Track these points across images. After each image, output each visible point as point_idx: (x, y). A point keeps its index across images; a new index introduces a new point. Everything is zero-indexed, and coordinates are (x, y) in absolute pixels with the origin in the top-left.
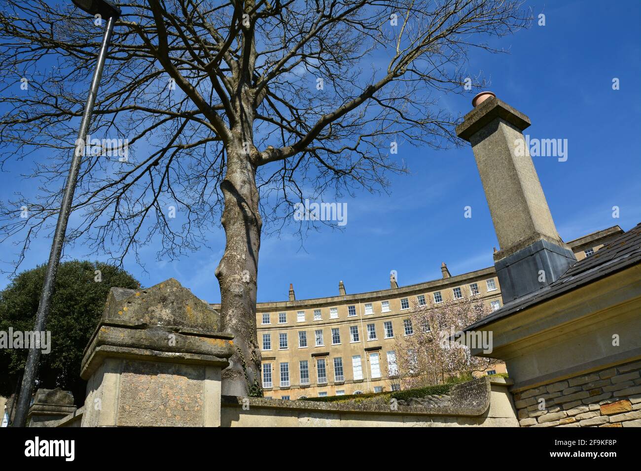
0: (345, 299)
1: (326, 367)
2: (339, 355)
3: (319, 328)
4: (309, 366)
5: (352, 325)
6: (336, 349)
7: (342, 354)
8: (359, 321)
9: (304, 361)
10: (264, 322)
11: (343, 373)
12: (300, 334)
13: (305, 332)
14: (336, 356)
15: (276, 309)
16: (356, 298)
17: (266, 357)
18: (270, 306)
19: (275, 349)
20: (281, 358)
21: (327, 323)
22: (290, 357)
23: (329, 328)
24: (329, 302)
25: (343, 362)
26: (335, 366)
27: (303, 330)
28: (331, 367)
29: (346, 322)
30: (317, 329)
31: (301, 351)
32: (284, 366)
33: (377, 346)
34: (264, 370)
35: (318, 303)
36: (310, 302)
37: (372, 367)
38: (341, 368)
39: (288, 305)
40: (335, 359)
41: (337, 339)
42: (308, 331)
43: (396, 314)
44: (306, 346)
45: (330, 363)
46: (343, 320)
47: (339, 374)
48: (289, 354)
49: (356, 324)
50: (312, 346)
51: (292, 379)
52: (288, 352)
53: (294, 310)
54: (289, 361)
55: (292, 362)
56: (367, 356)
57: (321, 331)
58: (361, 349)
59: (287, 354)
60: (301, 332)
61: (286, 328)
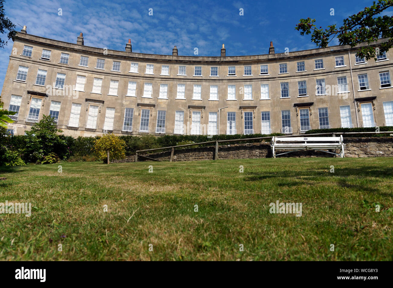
0: (332, 50)
1: (310, 117)
2: (325, 106)
3: (303, 79)
4: (291, 115)
5: (340, 75)
6: (321, 99)
7: (328, 104)
8: (348, 71)
9: (286, 111)
10: (245, 74)
11: (329, 123)
12: (282, 85)
13: (287, 83)
14: (321, 106)
15: (258, 62)
16: (345, 48)
18: (252, 58)
19: (257, 99)
20: (262, 107)
21: (312, 74)
22: (272, 106)
23: (314, 79)
24: (313, 53)
25: (329, 112)
26: (320, 116)
27: (286, 81)
28: (316, 117)
29: (333, 73)
30: (300, 80)
31: (283, 101)
32: (266, 115)
33: (371, 96)
34: (246, 118)
35: (301, 55)
36: (293, 54)
37: (364, 118)
38: (327, 118)
39: (270, 58)
40: (320, 109)
42: (291, 82)
44: (288, 96)
45: (315, 113)
46: (330, 71)
47: (324, 124)
48: (271, 104)
49: (345, 75)
50: (294, 96)
51: (273, 127)
52: (269, 102)
53: (276, 62)
54: (271, 110)
55: (274, 111)
56: (357, 106)
57: (305, 82)
58: (351, 100)
59: (268, 104)
60: (283, 83)
61: (267, 80)
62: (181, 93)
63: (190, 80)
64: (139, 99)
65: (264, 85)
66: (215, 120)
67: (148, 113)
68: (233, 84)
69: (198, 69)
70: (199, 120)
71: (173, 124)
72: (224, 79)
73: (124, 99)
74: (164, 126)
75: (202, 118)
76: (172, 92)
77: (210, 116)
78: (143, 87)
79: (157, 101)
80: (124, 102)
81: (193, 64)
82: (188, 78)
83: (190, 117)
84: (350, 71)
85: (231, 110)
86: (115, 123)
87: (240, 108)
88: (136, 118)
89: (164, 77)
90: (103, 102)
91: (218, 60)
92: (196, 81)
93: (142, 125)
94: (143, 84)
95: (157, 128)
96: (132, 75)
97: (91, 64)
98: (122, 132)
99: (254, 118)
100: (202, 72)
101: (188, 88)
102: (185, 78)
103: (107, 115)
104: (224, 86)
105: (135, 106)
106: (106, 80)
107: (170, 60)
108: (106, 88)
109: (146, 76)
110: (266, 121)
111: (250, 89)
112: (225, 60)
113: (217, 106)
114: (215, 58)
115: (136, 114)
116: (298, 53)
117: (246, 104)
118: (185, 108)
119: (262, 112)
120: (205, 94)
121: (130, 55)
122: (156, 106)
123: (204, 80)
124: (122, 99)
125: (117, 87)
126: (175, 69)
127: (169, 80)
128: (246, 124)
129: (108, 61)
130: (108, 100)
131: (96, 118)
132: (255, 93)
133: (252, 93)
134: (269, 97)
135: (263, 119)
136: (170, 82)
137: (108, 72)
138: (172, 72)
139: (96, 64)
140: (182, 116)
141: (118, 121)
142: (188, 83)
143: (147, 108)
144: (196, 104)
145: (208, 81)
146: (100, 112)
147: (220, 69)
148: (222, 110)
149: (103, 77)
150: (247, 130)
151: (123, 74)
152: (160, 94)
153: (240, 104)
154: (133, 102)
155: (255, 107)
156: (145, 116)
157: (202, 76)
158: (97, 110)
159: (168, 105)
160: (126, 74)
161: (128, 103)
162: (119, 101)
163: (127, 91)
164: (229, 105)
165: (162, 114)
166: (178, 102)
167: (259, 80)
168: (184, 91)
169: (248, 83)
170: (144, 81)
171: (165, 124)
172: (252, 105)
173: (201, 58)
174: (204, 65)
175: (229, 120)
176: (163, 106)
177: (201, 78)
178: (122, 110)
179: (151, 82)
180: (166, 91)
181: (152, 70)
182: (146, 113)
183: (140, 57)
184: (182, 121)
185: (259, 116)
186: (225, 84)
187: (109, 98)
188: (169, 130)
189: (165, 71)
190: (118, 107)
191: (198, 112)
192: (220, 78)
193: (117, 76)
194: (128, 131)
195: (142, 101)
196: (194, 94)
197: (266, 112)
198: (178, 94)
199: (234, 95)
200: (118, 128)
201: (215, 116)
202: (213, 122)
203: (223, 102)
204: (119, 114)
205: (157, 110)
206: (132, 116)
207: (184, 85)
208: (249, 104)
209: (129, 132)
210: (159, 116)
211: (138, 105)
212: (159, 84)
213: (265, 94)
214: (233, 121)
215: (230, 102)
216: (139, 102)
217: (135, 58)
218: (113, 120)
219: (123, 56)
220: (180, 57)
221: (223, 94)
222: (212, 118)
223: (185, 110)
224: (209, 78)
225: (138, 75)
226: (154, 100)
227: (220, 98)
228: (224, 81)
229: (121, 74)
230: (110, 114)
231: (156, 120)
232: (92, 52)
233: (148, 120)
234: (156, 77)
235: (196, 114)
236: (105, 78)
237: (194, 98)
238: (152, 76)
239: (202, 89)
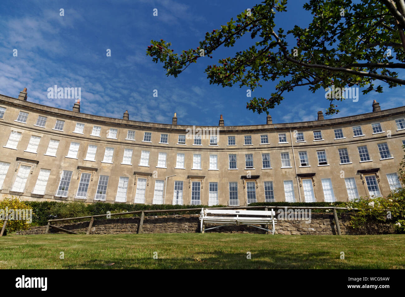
1: (256, 190)
2: (270, 179)
3: (250, 153)
4: (238, 187)
5: (283, 151)
6: (267, 172)
7: (273, 178)
8: (290, 148)
9: (233, 183)
10: (195, 143)
11: (274, 197)
12: (230, 157)
13: (235, 155)
14: (267, 179)
16: (287, 127)
17: (196, 175)
19: (205, 169)
20: (211, 177)
21: (258, 148)
22: (219, 177)
23: (260, 153)
24: (258, 129)
25: (274, 186)
26: (266, 189)
27: (234, 153)
28: (262, 190)
29: (277, 148)
30: (247, 153)
31: (231, 173)
32: (213, 185)
33: (311, 172)
34: (193, 188)
35: (248, 129)
36: (241, 128)
37: (305, 193)
38: (272, 192)
40: (265, 183)
41: (266, 164)
42: (238, 155)
43: (330, 142)
44: (235, 168)
45: (261, 186)
46: (274, 146)
47: (270, 198)
48: (219, 174)
49: (287, 151)
50: (242, 168)
51: (221, 199)
52: (218, 172)
53: (225, 134)
54: (219, 181)
55: (221, 182)
56: (299, 181)
57: (251, 155)
58: (293, 175)
59: (216, 175)
60: (231, 154)
61: (216, 150)
62: (127, 159)
63: (138, 146)
64: (80, 162)
65: (213, 155)
66: (162, 189)
67: (89, 177)
68: (182, 152)
69: (148, 134)
70: (144, 187)
71: (115, 191)
72: (174, 146)
73: (63, 161)
74: (105, 193)
75: (148, 185)
76: (118, 156)
77: (156, 184)
78: (86, 149)
79: (101, 165)
80: (62, 164)
81: (143, 130)
82: (136, 143)
83: (135, 184)
84: (291, 148)
85: (179, 179)
86: (48, 186)
87: (188, 177)
88: (74, 182)
89: (111, 140)
90: (37, 162)
91: (168, 128)
92: (145, 146)
93: (80, 190)
94: (87, 146)
95: (96, 194)
96: (76, 136)
97: (30, 120)
98: (54, 197)
99: (202, 188)
100: (151, 139)
101: (135, 153)
102: (133, 143)
103: (39, 177)
104: (174, 154)
105: (74, 169)
106: (45, 138)
107: (120, 124)
108: (43, 147)
109: (92, 137)
110: (213, 192)
111: (199, 158)
112: (175, 128)
113: (165, 174)
114: (166, 126)
115: (75, 177)
116: (245, 127)
117: (194, 173)
118: (130, 174)
119: (210, 183)
120: (153, 161)
121: (77, 115)
122: (98, 171)
123: (153, 146)
124: (60, 161)
125: (57, 147)
126: (123, 133)
127: (116, 143)
128: (193, 194)
129: (51, 119)
130: (44, 161)
131: (25, 180)
132: (204, 163)
133: (201, 163)
134: (217, 167)
135: (211, 190)
136: (117, 146)
137: (49, 131)
138: (120, 136)
139: (36, 121)
140: (126, 183)
141: (52, 185)
142: (136, 148)
143: (88, 172)
144: (142, 170)
145: (157, 147)
146: (31, 174)
147: (170, 137)
148: (170, 178)
149: (42, 135)
150: (194, 200)
151: (66, 134)
152: (105, 157)
153: (188, 173)
154: (73, 164)
155: (203, 177)
156: (85, 180)
157: (151, 142)
158: (29, 171)
159: (112, 170)
160: (69, 134)
161: (66, 165)
162: (57, 163)
163: (67, 153)
164: (177, 173)
165: (104, 179)
166: (123, 168)
167: (209, 150)
168: (131, 156)
169: (197, 153)
170: (88, 143)
171: (107, 191)
172: (200, 175)
173: (152, 124)
174: (154, 131)
175: (176, 189)
176: (107, 171)
177: (150, 144)
178: (58, 173)
179: (96, 144)
180: (112, 154)
181: (99, 132)
182: (86, 177)
183: (87, 118)
184: (125, 188)
185: (207, 187)
186: (174, 152)
187: (46, 158)
188: (110, 198)
189: (112, 134)
190: (54, 169)
191: (144, 179)
192: (170, 146)
193: (59, 135)
194: (63, 196)
195: (83, 164)
196: (141, 160)
197: (214, 183)
198: (124, 159)
199: (183, 164)
200: (50, 193)
201: (162, 184)
202: (159, 191)
203: (171, 170)
204: (55, 177)
205: (100, 174)
206: (69, 180)
207: (131, 150)
208: (197, 174)
209: (63, 198)
210: (100, 182)
211: (78, 168)
212: (104, 147)
213: (214, 164)
214: (180, 191)
215: (178, 171)
216: (80, 164)
217: (82, 119)
218: (46, 183)
219: (68, 115)
220: (130, 122)
221: (171, 161)
222: (159, 186)
223: (130, 177)
224: (158, 145)
225: (83, 136)
226: (97, 164)
227: (168, 165)
228: (173, 149)
229: (64, 133)
230: (44, 176)
231: (96, 185)
232: (34, 108)
233: (87, 185)
234: (102, 139)
235: (142, 181)
236: (44, 136)
237: (141, 164)
238: (98, 138)
239: (150, 156)
